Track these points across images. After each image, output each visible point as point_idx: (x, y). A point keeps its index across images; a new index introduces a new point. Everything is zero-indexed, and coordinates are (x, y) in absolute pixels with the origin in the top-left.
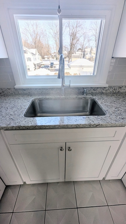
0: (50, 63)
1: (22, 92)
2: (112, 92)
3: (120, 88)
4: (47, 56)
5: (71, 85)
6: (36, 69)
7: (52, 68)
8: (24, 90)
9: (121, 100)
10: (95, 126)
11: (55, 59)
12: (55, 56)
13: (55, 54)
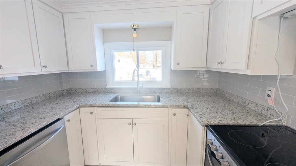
0: (146, 72)
1: (110, 91)
2: (176, 92)
3: (182, 89)
4: (143, 65)
5: (143, 86)
6: (128, 77)
7: (148, 77)
8: (111, 89)
9: (174, 95)
10: (148, 106)
11: (152, 67)
12: (152, 64)
13: (152, 62)
